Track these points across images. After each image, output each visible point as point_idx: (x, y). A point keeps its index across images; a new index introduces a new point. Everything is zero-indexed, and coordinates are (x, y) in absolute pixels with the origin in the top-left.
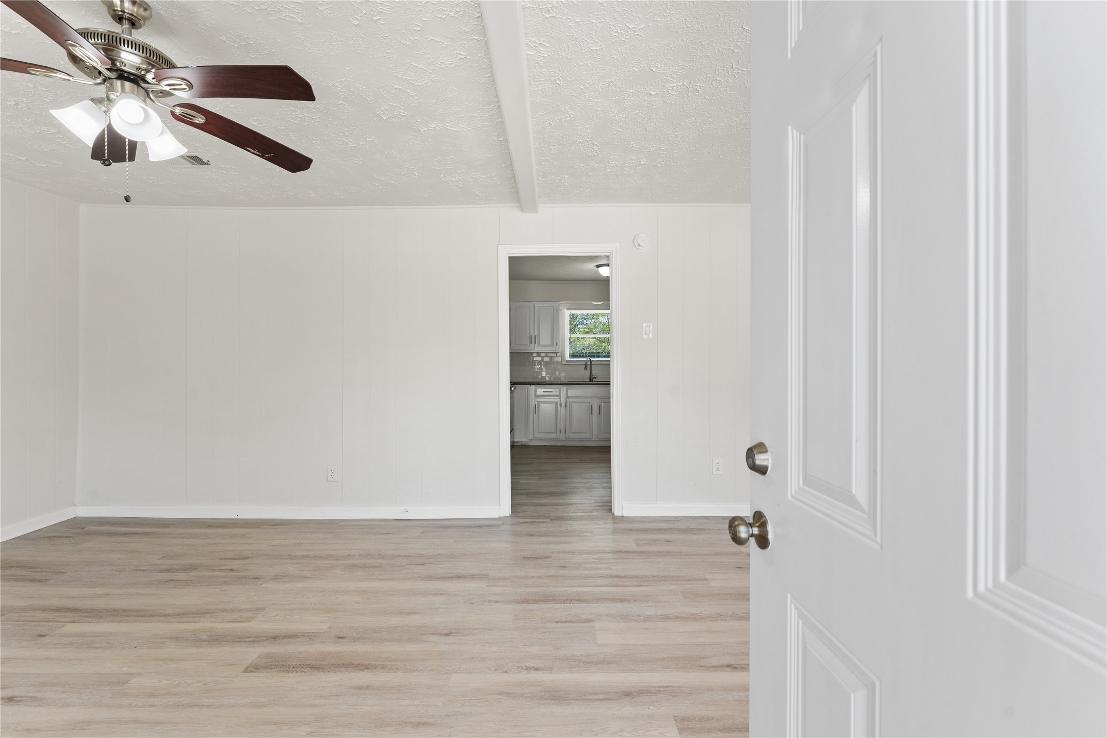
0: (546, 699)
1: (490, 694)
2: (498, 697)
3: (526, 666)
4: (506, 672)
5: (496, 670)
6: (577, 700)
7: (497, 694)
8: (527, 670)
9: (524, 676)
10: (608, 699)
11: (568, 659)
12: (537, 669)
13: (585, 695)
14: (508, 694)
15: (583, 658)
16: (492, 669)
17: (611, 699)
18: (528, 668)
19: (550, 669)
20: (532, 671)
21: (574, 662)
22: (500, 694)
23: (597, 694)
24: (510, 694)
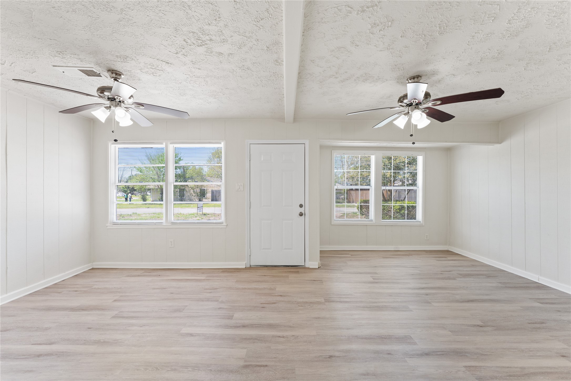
0: (276, 325)
1: (297, 327)
2: (294, 326)
3: (284, 338)
4: (293, 336)
5: (298, 337)
6: (264, 325)
7: (295, 327)
8: (284, 337)
9: (285, 334)
10: (252, 325)
11: (265, 341)
12: (279, 337)
13: (260, 326)
14: (291, 327)
15: (257, 341)
16: (299, 337)
17: (251, 325)
18: (283, 337)
19: (273, 336)
20: (281, 336)
21: (262, 340)
22: (293, 327)
23: (256, 327)
24: (289, 327)
